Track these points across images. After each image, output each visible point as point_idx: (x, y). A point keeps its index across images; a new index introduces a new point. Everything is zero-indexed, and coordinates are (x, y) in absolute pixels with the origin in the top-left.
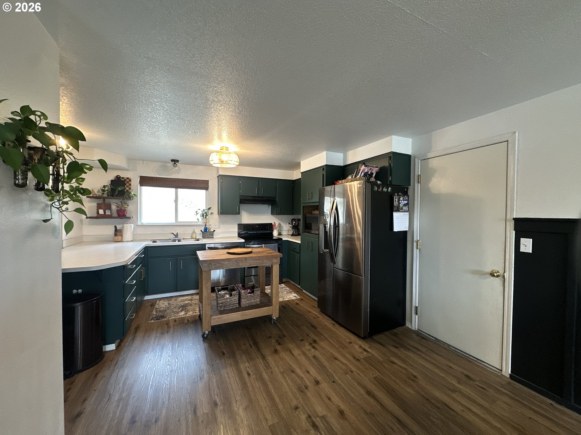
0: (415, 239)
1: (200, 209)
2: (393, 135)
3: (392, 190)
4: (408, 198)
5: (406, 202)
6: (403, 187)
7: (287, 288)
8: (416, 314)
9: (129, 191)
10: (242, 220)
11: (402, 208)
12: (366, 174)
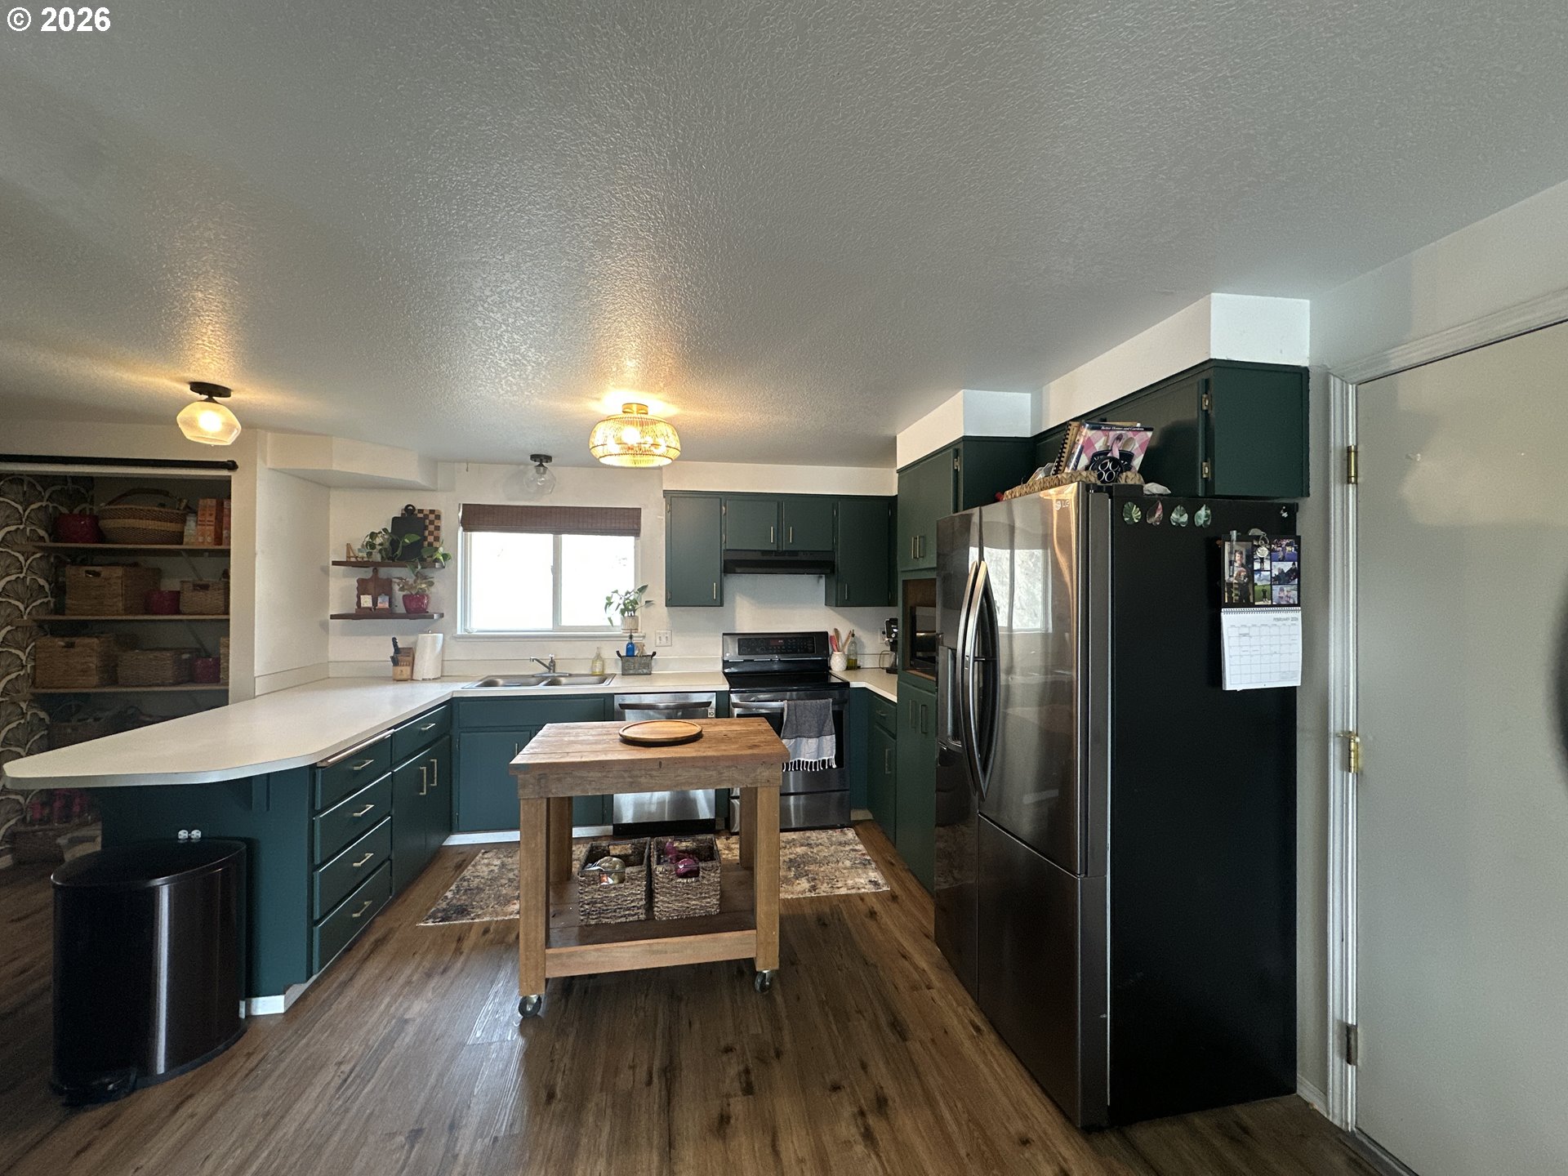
0: (1335, 725)
1: (616, 592)
2: (1214, 292)
3: (1214, 516)
4: (1298, 550)
5: (1287, 566)
6: (1276, 501)
7: (860, 847)
8: (1349, 1058)
9: (436, 544)
10: (738, 623)
11: (1264, 592)
12: (1098, 459)
